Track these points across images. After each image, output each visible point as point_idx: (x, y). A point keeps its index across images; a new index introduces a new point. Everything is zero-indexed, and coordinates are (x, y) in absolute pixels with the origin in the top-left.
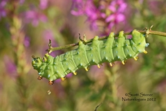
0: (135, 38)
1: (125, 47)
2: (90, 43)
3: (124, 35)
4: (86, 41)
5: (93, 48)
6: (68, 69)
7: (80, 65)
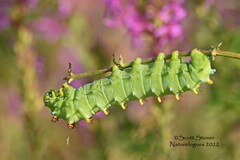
0: (195, 62)
1: (180, 74)
2: (129, 68)
3: (180, 57)
4: (123, 65)
5: (133, 76)
6: (96, 106)
7: (113, 100)
